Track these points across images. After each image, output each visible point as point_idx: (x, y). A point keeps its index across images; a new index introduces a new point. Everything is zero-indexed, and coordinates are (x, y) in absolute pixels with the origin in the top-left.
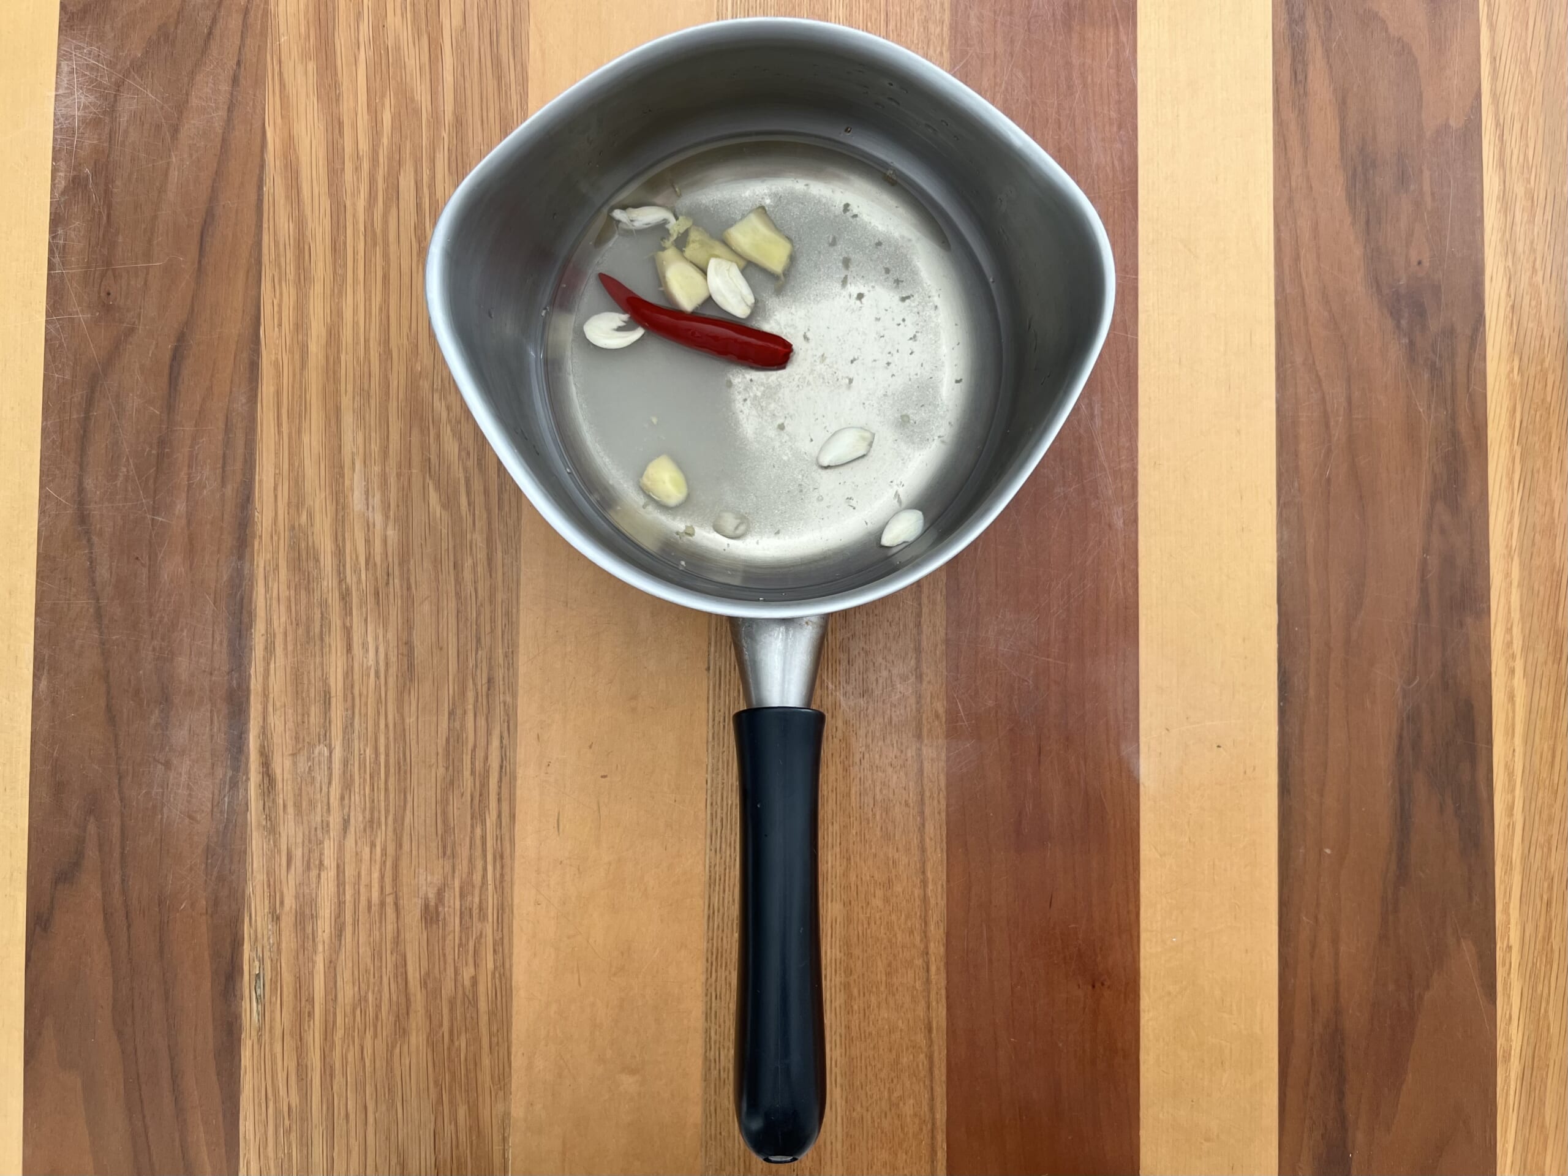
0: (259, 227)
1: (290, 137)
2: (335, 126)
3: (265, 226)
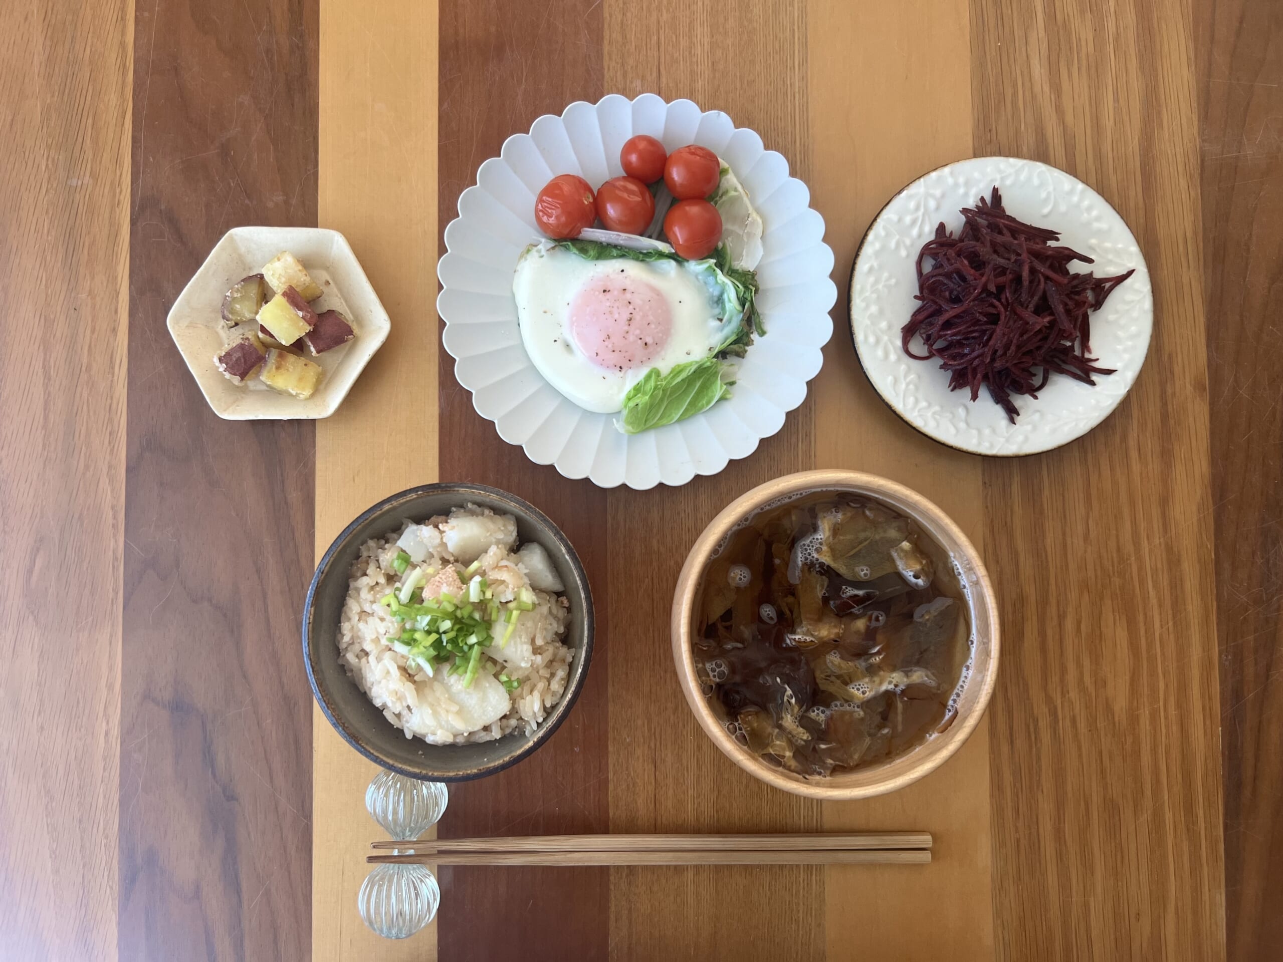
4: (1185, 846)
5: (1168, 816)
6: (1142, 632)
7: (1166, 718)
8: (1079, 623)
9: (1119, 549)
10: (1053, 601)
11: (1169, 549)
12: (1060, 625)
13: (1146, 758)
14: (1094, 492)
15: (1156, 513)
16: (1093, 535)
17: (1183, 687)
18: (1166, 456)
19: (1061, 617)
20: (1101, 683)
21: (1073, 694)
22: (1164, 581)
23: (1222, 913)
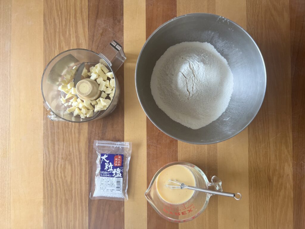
0: (89, 14)
1: (84, 30)
2: (76, 32)
3: (88, 15)
4: (81, 208)
5: (77, 202)
6: (74, 167)
7: (78, 183)
8: (61, 165)
9: (69, 151)
10: (56, 161)
11: (79, 151)
12: (57, 166)
13: (73, 191)
14: (65, 140)
15: (77, 144)
16: (64, 148)
17: (81, 178)
18: (79, 133)
19: (58, 164)
20: (65, 177)
21: (60, 179)
22: (78, 157)
23: (87, 221)
